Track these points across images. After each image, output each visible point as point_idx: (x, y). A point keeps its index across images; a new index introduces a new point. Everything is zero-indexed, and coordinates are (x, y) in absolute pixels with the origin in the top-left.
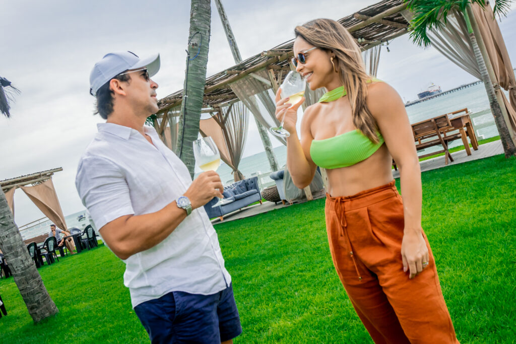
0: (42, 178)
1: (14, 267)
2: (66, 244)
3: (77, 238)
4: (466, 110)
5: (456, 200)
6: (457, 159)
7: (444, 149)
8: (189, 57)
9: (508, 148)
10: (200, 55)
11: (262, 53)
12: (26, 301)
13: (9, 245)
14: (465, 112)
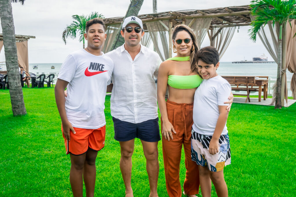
0: (22, 39)
1: (12, 85)
2: (27, 81)
3: (34, 79)
4: (267, 77)
5: (240, 120)
6: (252, 101)
7: (247, 94)
8: (131, 5)
9: (278, 104)
10: (137, 6)
11: (170, 12)
12: (12, 103)
13: (12, 73)
14: (266, 78)
